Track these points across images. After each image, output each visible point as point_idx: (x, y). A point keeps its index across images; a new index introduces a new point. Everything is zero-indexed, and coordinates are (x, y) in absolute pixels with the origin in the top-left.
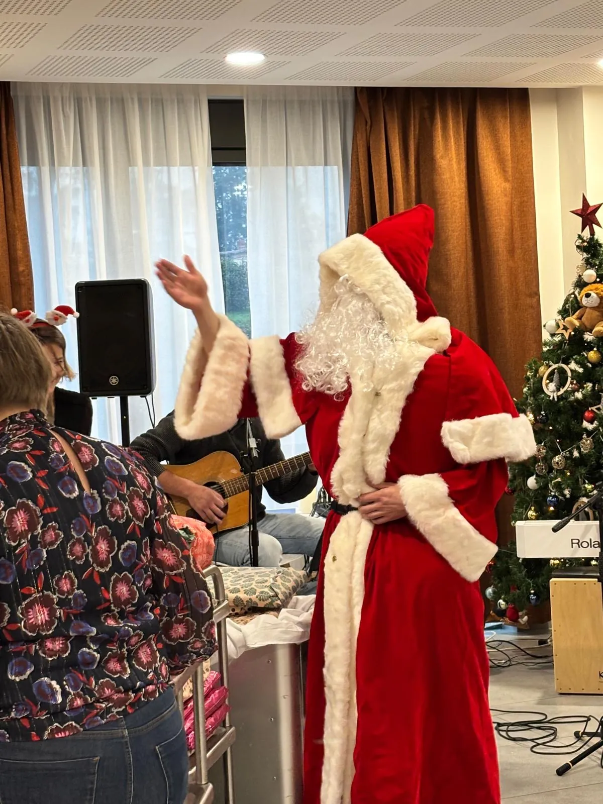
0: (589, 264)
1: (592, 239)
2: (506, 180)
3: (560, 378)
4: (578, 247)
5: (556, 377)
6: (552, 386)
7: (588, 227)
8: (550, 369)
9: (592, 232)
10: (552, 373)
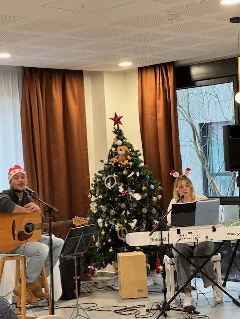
0: (118, 138)
1: (118, 129)
2: (77, 105)
3: (112, 181)
4: (113, 132)
5: (110, 180)
6: (109, 184)
7: (116, 125)
8: (107, 178)
9: (118, 127)
10: (108, 179)
